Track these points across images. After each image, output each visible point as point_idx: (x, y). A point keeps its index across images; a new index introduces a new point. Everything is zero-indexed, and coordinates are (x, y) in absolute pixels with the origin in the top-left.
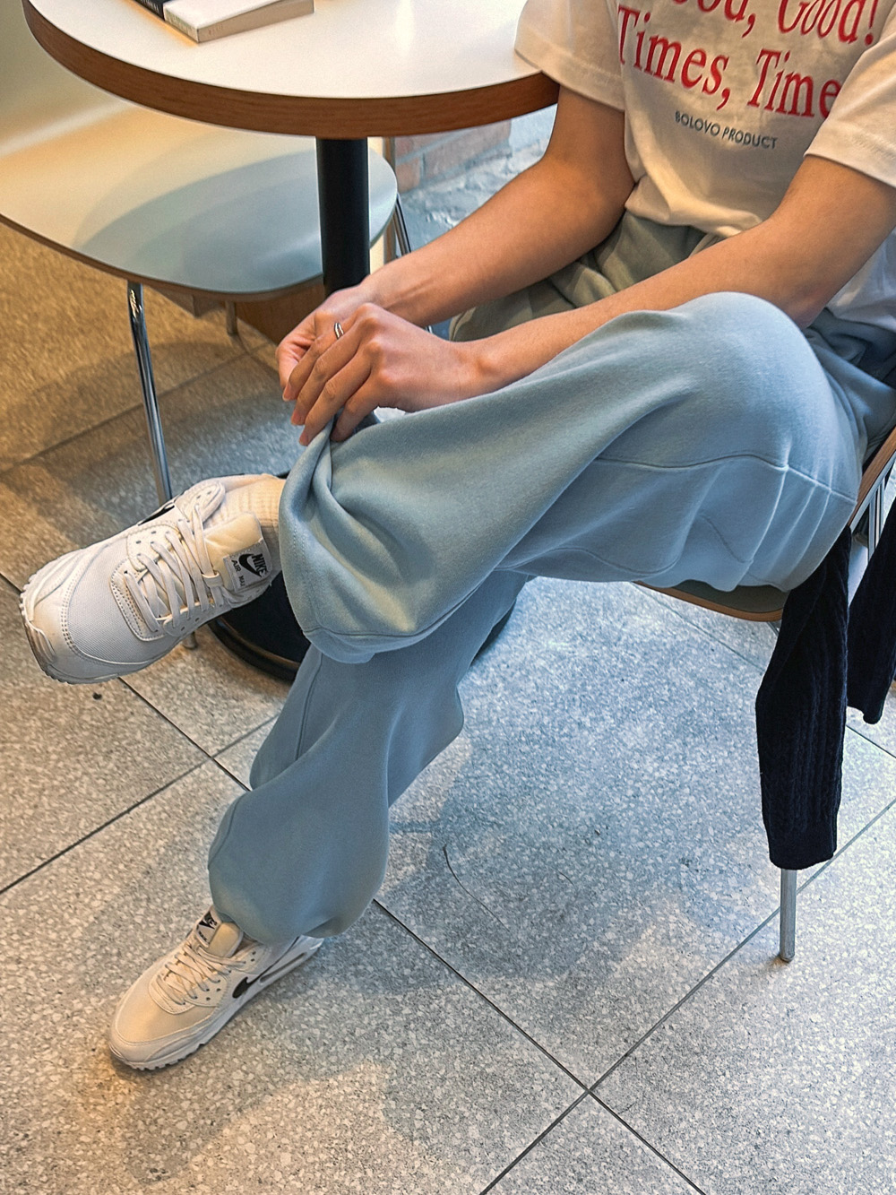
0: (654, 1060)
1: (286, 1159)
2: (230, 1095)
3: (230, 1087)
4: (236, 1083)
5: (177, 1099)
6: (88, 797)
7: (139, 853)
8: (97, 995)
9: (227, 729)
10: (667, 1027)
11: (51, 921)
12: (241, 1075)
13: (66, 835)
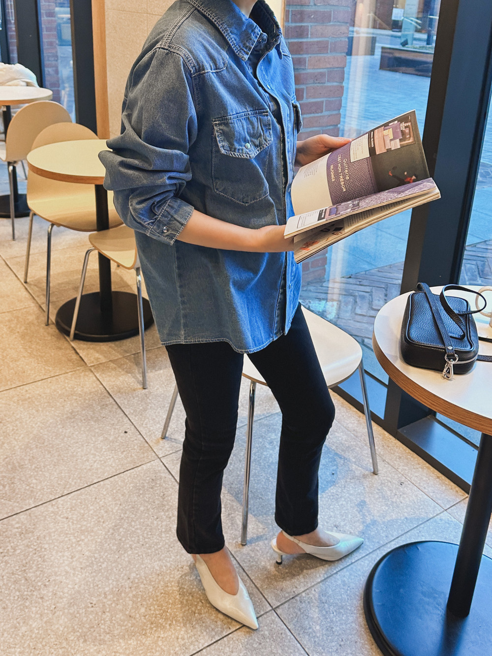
0: (305, 602)
1: (143, 610)
2: (128, 581)
3: (129, 578)
4: (132, 578)
5: (108, 579)
6: (111, 465)
7: (122, 488)
8: (91, 535)
9: (168, 449)
10: (313, 590)
11: (83, 506)
12: (135, 575)
13: (99, 477)
